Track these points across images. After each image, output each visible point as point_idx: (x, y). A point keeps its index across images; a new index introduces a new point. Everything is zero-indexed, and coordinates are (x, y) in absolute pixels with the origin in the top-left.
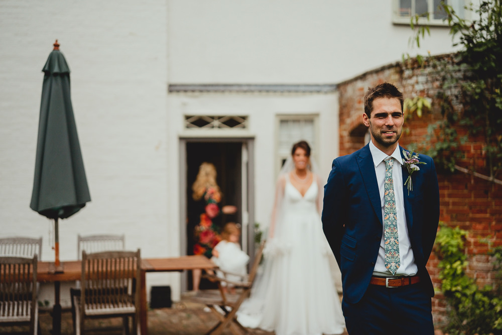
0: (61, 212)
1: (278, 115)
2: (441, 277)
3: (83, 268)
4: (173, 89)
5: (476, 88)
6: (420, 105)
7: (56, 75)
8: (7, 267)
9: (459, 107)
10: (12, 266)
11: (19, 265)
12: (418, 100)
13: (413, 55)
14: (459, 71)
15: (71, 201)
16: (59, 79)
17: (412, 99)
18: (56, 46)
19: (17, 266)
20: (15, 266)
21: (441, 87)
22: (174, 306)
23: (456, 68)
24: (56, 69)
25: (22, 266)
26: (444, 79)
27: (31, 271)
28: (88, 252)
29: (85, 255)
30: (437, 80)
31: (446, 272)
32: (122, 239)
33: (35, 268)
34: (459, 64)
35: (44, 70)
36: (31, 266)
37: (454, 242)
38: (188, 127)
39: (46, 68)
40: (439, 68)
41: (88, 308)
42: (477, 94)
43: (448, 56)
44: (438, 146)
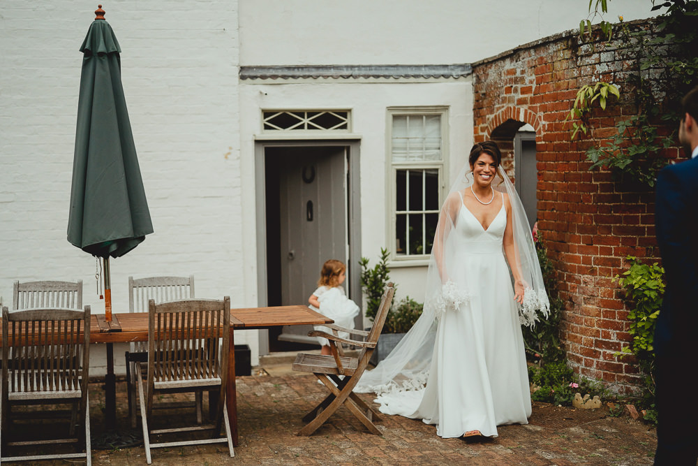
0: (114, 248)
1: (390, 109)
2: (632, 332)
3: (151, 324)
4: (247, 73)
5: (686, 68)
6: (604, 92)
7: (101, 54)
8: (50, 323)
9: (659, 95)
10: (56, 323)
11: (66, 321)
12: (601, 86)
13: (596, 21)
14: (661, 44)
15: (126, 232)
16: (106, 61)
17: (592, 85)
18: (100, 13)
19: (63, 323)
20: (59, 322)
21: (636, 67)
22: (253, 373)
23: (658, 40)
24: (101, 48)
25: (69, 323)
26: (639, 55)
27: (82, 329)
28: (158, 302)
29: (152, 306)
30: (629, 58)
31: (640, 325)
32: (190, 283)
33: (87, 326)
34: (661, 34)
35: (83, 50)
36: (82, 322)
37: (651, 284)
38: (267, 127)
39: (87, 47)
40: (633, 41)
41: (158, 381)
42: (689, 77)
43: (645, 23)
44: (632, 151)
